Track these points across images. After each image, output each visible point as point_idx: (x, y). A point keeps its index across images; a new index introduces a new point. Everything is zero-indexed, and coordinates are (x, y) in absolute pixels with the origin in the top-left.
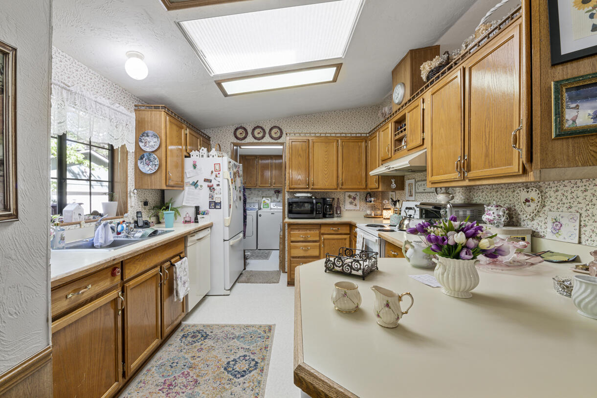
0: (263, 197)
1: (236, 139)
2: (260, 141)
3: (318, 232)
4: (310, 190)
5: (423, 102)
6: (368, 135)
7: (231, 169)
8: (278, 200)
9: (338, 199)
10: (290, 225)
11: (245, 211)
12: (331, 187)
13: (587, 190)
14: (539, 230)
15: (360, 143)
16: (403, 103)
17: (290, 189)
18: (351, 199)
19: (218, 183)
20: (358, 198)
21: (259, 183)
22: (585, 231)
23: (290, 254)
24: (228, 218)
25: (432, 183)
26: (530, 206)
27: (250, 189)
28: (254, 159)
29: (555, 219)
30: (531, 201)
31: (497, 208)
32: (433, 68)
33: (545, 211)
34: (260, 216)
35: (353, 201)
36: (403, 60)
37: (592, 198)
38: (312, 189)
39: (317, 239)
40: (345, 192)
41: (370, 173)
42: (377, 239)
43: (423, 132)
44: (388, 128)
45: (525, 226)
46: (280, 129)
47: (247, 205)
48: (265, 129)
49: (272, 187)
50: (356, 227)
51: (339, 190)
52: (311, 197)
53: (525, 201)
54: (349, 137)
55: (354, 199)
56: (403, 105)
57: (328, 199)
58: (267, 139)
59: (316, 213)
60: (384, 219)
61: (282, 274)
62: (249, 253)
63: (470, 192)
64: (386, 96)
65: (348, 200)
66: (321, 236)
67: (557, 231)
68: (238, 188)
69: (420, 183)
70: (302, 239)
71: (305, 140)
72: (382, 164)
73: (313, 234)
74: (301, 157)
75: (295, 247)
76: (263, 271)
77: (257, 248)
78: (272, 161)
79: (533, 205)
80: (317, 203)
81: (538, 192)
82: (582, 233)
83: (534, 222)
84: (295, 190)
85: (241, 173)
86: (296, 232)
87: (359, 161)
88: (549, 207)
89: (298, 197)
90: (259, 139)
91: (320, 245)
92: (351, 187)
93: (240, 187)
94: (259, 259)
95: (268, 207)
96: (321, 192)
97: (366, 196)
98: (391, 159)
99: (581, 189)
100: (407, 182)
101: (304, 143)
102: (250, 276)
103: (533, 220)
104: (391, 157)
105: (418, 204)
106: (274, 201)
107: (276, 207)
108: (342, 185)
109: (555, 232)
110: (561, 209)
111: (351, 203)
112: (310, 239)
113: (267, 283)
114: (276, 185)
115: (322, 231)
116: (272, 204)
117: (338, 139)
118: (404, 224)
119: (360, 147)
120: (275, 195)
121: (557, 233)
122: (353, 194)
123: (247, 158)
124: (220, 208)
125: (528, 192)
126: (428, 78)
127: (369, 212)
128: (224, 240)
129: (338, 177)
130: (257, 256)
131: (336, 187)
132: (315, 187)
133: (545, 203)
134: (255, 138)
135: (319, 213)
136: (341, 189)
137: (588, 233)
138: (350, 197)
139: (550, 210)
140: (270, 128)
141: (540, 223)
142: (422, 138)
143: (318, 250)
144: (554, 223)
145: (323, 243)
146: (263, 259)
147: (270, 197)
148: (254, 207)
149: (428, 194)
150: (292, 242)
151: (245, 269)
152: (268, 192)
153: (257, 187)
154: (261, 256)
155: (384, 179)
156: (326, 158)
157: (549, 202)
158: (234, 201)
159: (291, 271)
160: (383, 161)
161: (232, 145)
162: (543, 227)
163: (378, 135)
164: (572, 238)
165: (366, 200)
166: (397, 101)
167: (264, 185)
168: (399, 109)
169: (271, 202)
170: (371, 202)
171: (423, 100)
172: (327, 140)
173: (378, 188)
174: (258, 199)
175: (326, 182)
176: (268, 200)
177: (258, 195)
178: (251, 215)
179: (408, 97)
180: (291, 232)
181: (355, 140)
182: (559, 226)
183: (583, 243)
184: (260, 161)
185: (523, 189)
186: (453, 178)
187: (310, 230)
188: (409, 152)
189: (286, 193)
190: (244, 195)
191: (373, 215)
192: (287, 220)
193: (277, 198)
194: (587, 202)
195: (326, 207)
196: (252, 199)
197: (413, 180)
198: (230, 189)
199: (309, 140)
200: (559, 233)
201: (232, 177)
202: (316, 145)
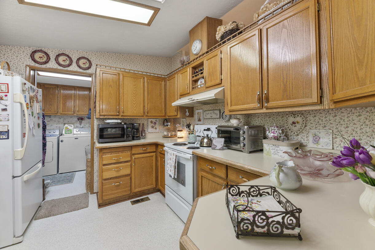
0: (65, 124)
1: (33, 62)
2: (66, 69)
3: (129, 153)
4: (120, 117)
5: (221, 53)
6: (166, 77)
7: (27, 93)
8: (81, 126)
9: (143, 124)
10: (101, 150)
11: (44, 138)
12: (139, 115)
13: (337, 116)
14: (303, 141)
15: (160, 82)
16: (200, 54)
17: (100, 115)
18: (152, 124)
19: (5, 107)
20: (157, 123)
21: (61, 111)
22: (336, 141)
23: (102, 176)
24: (20, 149)
25: (230, 111)
26: (296, 126)
27: (50, 116)
28: (55, 88)
29: (315, 134)
30: (296, 123)
31: (278, 128)
32: (227, 30)
33: (306, 129)
34: (62, 141)
35: (154, 125)
36: (200, 23)
37: (340, 120)
38: (122, 116)
39: (129, 159)
40: (148, 118)
41: (172, 104)
42: (191, 156)
43: (221, 75)
44: (187, 71)
45: (292, 140)
46: (89, 61)
47: (46, 132)
48: (72, 58)
49: (75, 115)
50: (164, 146)
51: (145, 117)
52: (121, 123)
53: (292, 123)
54: (153, 76)
55: (155, 123)
56: (199, 56)
57: (135, 125)
58: (74, 67)
59: (127, 137)
60: (178, 138)
61: (90, 196)
62: (49, 181)
63: (249, 118)
64: (178, 51)
65: (150, 125)
66: (132, 156)
67: (317, 142)
68: (35, 114)
69: (207, 112)
70: (114, 161)
71: (116, 74)
72: (180, 98)
73: (124, 156)
74: (112, 87)
75: (108, 169)
76: (67, 198)
77: (58, 172)
78: (75, 92)
79: (298, 126)
80: (127, 128)
81: (302, 117)
82: (334, 143)
83: (299, 137)
84: (105, 117)
85: (40, 98)
86: (109, 155)
87: (160, 95)
88: (310, 127)
89: (108, 123)
90: (64, 66)
91: (131, 165)
92: (154, 115)
93: (38, 114)
94: (62, 184)
95: (71, 133)
96: (128, 118)
97: (164, 121)
98: (189, 94)
99: (332, 115)
100: (196, 112)
101: (114, 76)
102: (52, 207)
103: (298, 135)
104: (189, 93)
105: (217, 126)
106: (77, 127)
107: (79, 132)
108: (148, 113)
109: (315, 142)
110: (318, 128)
111: (153, 127)
112: (121, 160)
113: (74, 210)
114: (79, 113)
115: (133, 152)
116: (75, 130)
117: (144, 76)
118: (204, 142)
119: (161, 85)
120: (78, 122)
121: (317, 143)
122: (154, 120)
123: (45, 86)
124: (8, 138)
125: (295, 117)
126: (222, 37)
127: (165, 133)
128: (14, 177)
129: (144, 106)
130: (59, 181)
131: (143, 115)
132: (125, 114)
133: (307, 124)
134: (60, 65)
135: (129, 137)
136: (147, 116)
137: (338, 142)
138: (151, 122)
139: (310, 129)
140: (77, 58)
141: (303, 137)
142: (220, 79)
143: (129, 169)
144: (314, 137)
145: (134, 162)
146: (66, 183)
147: (73, 124)
148: (54, 134)
149: (214, 119)
150: (104, 165)
151: (44, 199)
152: (70, 120)
153: (59, 114)
154: (62, 180)
155: (182, 108)
156: (134, 91)
157: (309, 124)
158: (30, 129)
159: (102, 193)
160: (181, 95)
161: (28, 69)
162: (305, 140)
163: (176, 77)
164: (328, 146)
165: (164, 124)
166: (195, 53)
167: (66, 113)
168: (197, 58)
169: (74, 128)
170: (167, 126)
171: (221, 51)
172: (136, 76)
173: (177, 116)
174: (58, 126)
175: (135, 110)
176: (71, 126)
177: (59, 122)
178: (51, 141)
179: (205, 50)
180: (103, 156)
181: (157, 79)
182: (318, 138)
183: (335, 149)
184: (62, 91)
185: (291, 116)
186: (252, 107)
187: (122, 152)
188: (207, 89)
189: (95, 119)
190: (43, 122)
191: (170, 135)
192: (98, 145)
193: (80, 124)
194: (337, 123)
195: (134, 131)
196: (52, 125)
197: (202, 110)
198: (24, 115)
199: (119, 74)
200: (319, 143)
201: (28, 101)
202: (126, 79)
